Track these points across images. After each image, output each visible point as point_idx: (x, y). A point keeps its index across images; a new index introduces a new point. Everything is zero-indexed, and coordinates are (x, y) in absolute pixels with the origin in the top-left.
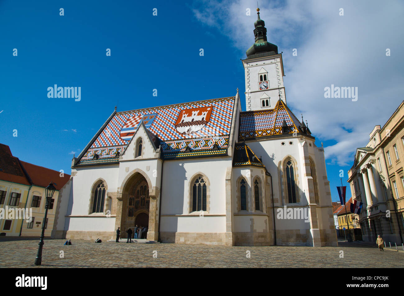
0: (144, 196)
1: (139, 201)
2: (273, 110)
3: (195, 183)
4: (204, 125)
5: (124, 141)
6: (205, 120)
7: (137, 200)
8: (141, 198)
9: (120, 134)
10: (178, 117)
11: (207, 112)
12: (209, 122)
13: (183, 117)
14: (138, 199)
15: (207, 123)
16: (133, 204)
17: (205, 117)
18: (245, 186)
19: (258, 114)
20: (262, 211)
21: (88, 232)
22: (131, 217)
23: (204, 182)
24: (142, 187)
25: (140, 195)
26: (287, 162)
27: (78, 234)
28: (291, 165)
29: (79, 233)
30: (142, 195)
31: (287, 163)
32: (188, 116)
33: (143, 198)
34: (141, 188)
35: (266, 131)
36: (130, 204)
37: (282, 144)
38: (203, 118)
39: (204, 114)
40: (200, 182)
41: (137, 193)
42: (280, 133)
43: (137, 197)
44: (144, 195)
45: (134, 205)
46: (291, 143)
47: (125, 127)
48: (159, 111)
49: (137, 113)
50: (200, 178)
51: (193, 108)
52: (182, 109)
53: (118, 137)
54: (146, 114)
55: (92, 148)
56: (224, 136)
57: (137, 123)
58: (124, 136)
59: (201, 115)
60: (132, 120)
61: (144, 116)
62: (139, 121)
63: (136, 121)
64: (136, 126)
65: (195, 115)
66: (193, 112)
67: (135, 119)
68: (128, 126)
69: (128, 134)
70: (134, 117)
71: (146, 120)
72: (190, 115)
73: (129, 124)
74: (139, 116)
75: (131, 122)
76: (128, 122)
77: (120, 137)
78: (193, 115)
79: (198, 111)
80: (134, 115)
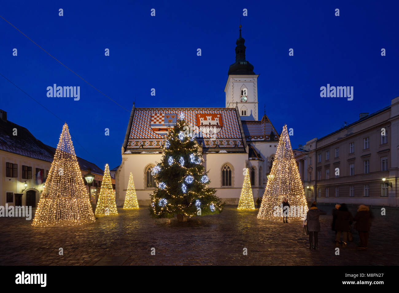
2: (261, 122)
3: (224, 169)
4: (220, 129)
5: (160, 135)
6: (219, 124)
9: (152, 129)
11: (218, 118)
12: (223, 127)
13: (201, 120)
15: (222, 127)
17: (218, 122)
23: (229, 168)
38: (217, 123)
39: (217, 120)
42: (269, 139)
47: (152, 123)
48: (177, 111)
49: (157, 111)
50: (227, 166)
51: (205, 114)
52: (196, 113)
53: (151, 131)
54: (166, 113)
55: (131, 139)
56: (238, 138)
57: (163, 121)
58: (156, 131)
59: (214, 120)
60: (156, 117)
61: (165, 115)
62: (163, 119)
63: (160, 119)
64: (163, 123)
65: (209, 119)
66: (207, 117)
67: (158, 117)
68: (155, 122)
69: (160, 130)
70: (156, 114)
71: (169, 119)
72: (205, 119)
73: (155, 121)
74: (161, 114)
75: (155, 119)
76: (153, 119)
77: (153, 131)
78: (208, 119)
79: (211, 117)
80: (155, 113)
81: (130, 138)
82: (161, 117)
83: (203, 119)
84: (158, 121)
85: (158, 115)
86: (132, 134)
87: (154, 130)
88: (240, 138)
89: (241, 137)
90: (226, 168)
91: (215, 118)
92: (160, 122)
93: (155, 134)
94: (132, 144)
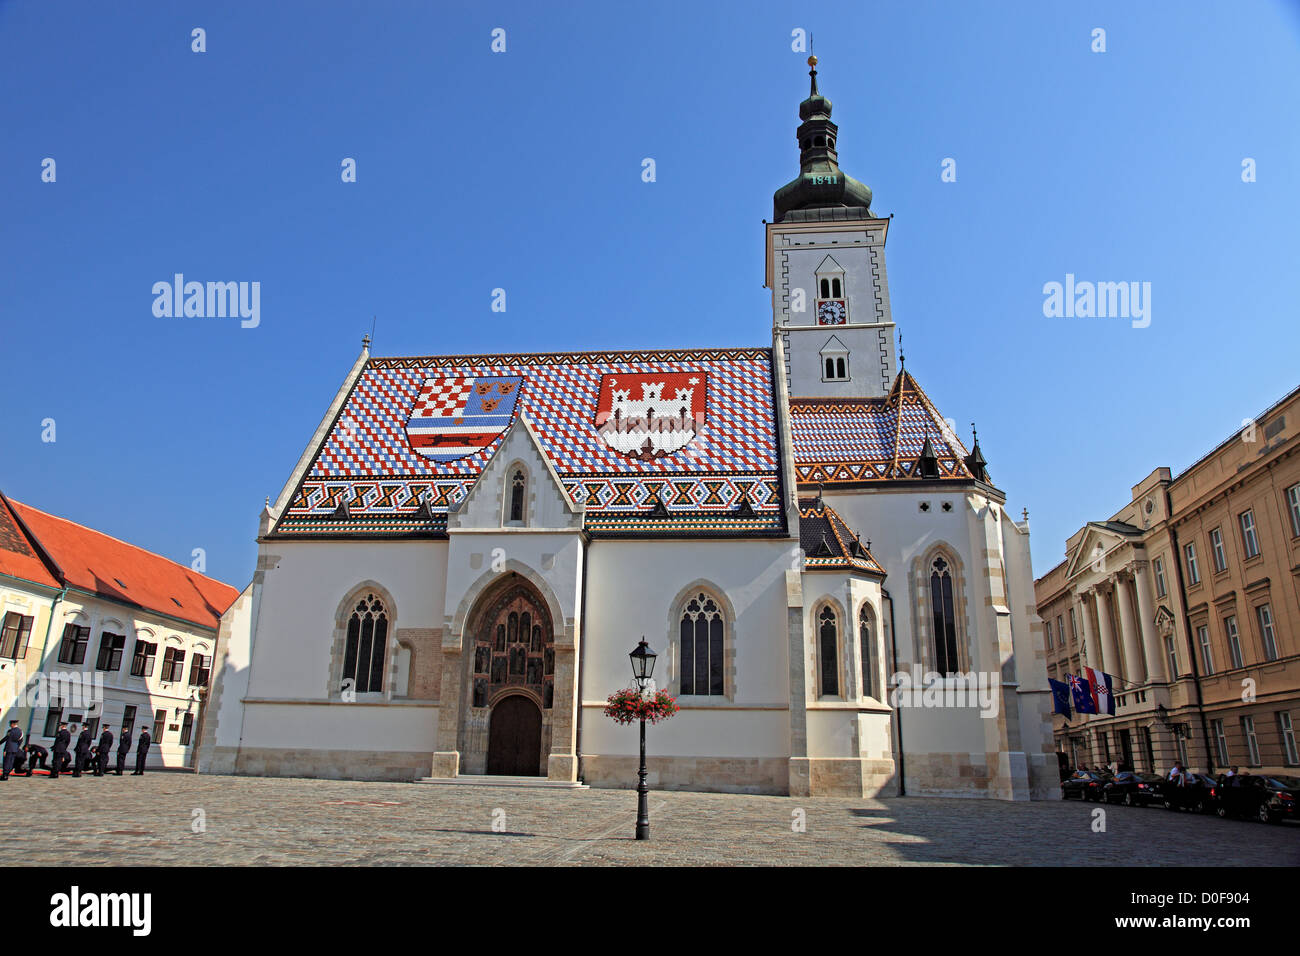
0: (522, 645)
1: (505, 658)
2: (886, 400)
3: (687, 612)
4: (691, 433)
5: (432, 464)
6: (688, 415)
7: (496, 654)
8: (514, 649)
9: (408, 436)
10: (599, 397)
11: (691, 391)
12: (706, 426)
13: (615, 399)
14: (505, 654)
15: (700, 427)
16: (484, 667)
17: (688, 404)
18: (834, 628)
19: (841, 409)
20: (878, 699)
21: (332, 753)
22: (480, 709)
23: (714, 609)
24: (513, 615)
25: (509, 640)
26: (935, 560)
27: (294, 758)
28: (945, 569)
29: (297, 756)
30: (515, 641)
31: (935, 564)
32: (630, 398)
33: (518, 650)
34: (510, 621)
35: (873, 465)
36: (478, 668)
37: (921, 507)
38: (683, 411)
39: (684, 397)
40: (702, 610)
41: (499, 633)
42: (915, 475)
43: (499, 647)
44: (521, 641)
45: (487, 671)
46: (947, 507)
47: (417, 414)
48: (526, 368)
49: (450, 370)
50: (702, 598)
51: (640, 373)
52: (604, 372)
53: (404, 445)
54: (481, 376)
55: (316, 478)
56: (764, 473)
57: (460, 404)
58: (424, 446)
59: (673, 396)
60: (437, 390)
61: (476, 383)
62: (464, 397)
63: (454, 397)
64: (458, 413)
65: (652, 395)
66: (644, 386)
67: (447, 389)
68: (428, 412)
69: (438, 440)
70: (440, 381)
71: (487, 397)
72: (637, 395)
73: (431, 405)
74: (460, 380)
75: (434, 397)
76: (424, 397)
77: (411, 448)
78: (647, 395)
79: (661, 385)
80: (438, 375)
81: (312, 474)
82: (456, 389)
83: (625, 395)
84: (441, 404)
85: (449, 382)
86: (325, 460)
87: (413, 442)
88: (769, 473)
89: (774, 467)
90: (698, 609)
91: (677, 391)
92: (448, 412)
93: (414, 457)
94: (312, 499)
